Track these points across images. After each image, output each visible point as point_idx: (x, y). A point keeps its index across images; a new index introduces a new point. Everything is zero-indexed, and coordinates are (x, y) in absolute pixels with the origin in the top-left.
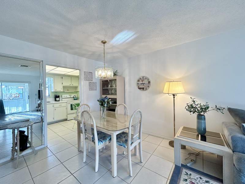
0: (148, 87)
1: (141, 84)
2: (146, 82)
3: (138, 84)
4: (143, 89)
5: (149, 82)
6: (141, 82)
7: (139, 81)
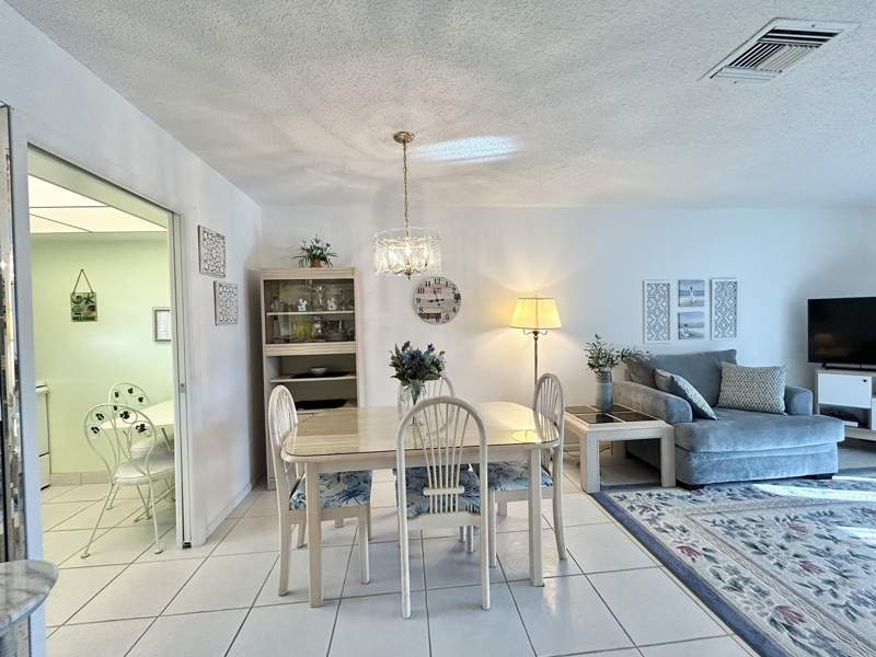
0: (454, 310)
1: (431, 301)
2: (447, 295)
3: (419, 300)
4: (437, 316)
5: (458, 297)
6: (428, 296)
7: (421, 291)
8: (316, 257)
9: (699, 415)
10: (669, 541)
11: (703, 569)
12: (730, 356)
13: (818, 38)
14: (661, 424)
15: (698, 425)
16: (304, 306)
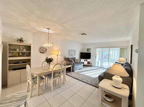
1: (42, 50)
3: (40, 50)
4: (43, 53)
5: (46, 50)
7: (40, 48)
8: (21, 40)
9: (74, 64)
10: (73, 76)
11: (76, 77)
12: (75, 58)
13: (86, 34)
14: (71, 65)
15: (74, 65)
16: (18, 50)
